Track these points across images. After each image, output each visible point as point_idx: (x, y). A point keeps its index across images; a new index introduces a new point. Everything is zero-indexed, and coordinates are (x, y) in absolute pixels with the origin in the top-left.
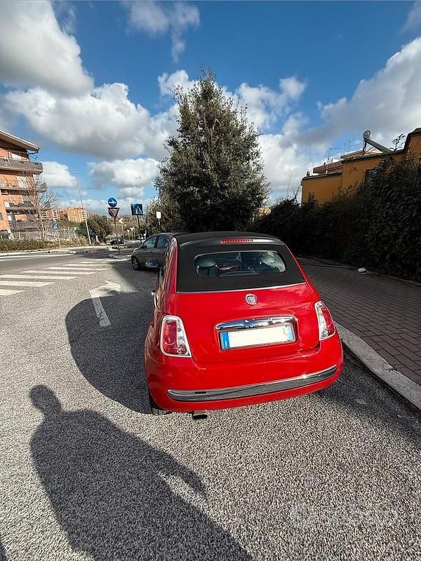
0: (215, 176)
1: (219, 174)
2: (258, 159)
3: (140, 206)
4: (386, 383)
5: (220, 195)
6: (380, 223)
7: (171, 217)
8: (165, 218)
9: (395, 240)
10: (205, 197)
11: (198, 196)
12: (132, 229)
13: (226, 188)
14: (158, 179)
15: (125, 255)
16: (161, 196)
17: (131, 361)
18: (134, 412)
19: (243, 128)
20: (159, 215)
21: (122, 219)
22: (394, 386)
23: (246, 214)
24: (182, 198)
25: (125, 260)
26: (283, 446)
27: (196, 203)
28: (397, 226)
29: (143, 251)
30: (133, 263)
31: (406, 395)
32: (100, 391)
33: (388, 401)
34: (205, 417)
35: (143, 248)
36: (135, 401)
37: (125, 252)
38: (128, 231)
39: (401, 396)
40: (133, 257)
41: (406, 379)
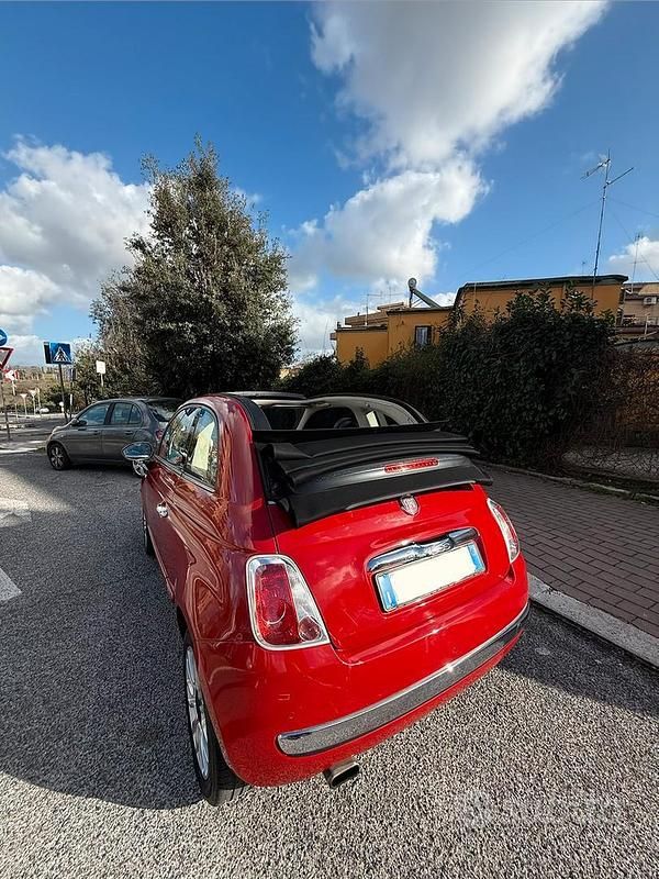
0: (223, 308)
1: (228, 305)
2: (283, 292)
3: (66, 348)
4: (557, 614)
5: (229, 339)
6: (457, 390)
7: (126, 372)
8: (114, 375)
9: (478, 413)
10: (203, 340)
11: (191, 338)
12: (33, 392)
13: (240, 328)
14: (97, 307)
15: (25, 441)
16: (104, 334)
17: (102, 675)
18: (148, 813)
19: (261, 244)
20: (101, 368)
21: (12, 372)
22: (569, 615)
23: (271, 372)
24: (156, 339)
25: (26, 450)
26: (487, 778)
27: (185, 349)
28: (478, 395)
29: (75, 431)
30: (51, 456)
31: (589, 626)
32: (31, 780)
33: (572, 640)
34: (355, 771)
35: (75, 425)
36: (143, 781)
37: (20, 435)
38: (24, 396)
39: (584, 629)
40: (52, 444)
41: (572, 601)
